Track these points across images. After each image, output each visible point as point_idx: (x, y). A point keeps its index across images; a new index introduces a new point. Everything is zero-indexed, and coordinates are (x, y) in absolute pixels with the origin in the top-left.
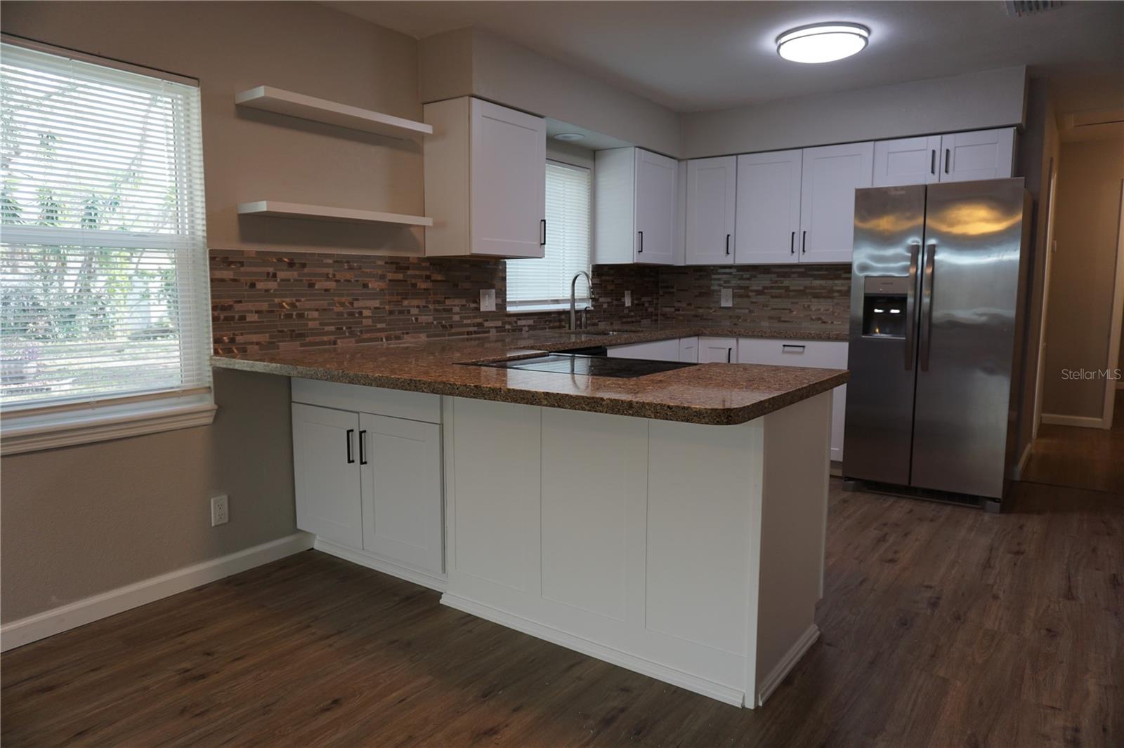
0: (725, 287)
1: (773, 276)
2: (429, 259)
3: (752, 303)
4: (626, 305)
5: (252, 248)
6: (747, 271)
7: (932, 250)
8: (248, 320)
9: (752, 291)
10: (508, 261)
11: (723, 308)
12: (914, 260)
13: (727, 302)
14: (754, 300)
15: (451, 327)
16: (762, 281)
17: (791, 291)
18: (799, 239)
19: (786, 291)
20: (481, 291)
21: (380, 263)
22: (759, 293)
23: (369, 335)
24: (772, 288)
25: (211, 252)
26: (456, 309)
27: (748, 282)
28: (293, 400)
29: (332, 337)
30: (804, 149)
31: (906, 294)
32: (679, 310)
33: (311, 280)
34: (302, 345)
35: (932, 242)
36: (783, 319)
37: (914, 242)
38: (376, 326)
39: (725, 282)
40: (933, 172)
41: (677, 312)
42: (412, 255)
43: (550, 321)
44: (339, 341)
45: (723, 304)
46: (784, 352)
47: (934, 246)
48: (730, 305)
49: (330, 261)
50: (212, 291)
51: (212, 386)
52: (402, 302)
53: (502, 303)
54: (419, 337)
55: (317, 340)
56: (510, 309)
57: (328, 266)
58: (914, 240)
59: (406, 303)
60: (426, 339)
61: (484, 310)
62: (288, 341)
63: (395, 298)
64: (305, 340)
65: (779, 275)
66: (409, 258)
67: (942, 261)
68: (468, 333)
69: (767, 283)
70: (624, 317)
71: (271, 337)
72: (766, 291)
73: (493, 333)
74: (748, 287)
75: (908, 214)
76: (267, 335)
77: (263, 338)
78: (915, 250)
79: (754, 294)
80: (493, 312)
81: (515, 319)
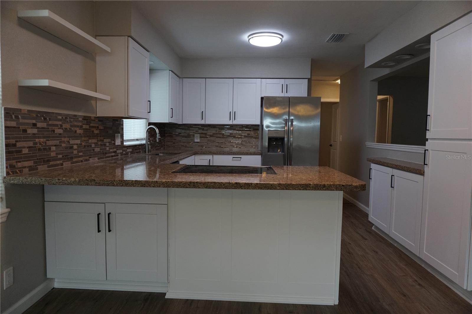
0: (196, 134)
1: (217, 129)
2: (98, 117)
3: (208, 140)
4: (157, 141)
5: (25, 108)
6: (206, 127)
7: (292, 121)
8: (23, 152)
9: (208, 135)
10: (124, 120)
11: (196, 142)
12: (286, 124)
13: (197, 140)
14: (209, 139)
15: (106, 153)
16: (211, 131)
17: (225, 135)
18: (233, 115)
19: (223, 135)
20: (116, 134)
21: (80, 119)
22: (211, 136)
23: (76, 159)
24: (217, 134)
25: (5, 109)
26: (108, 144)
27: (206, 131)
28: (45, 200)
29: (61, 162)
30: (234, 79)
31: (284, 137)
32: (175, 143)
33: (52, 128)
34: (49, 167)
35: (292, 118)
36: (222, 147)
37: (285, 117)
38: (79, 154)
39: (196, 131)
40: (282, 92)
41: (174, 144)
42: (93, 115)
43: (137, 149)
44: (64, 163)
45: (196, 141)
46: (233, 160)
47: (292, 119)
48: (199, 141)
49: (60, 117)
50: (5, 134)
51: (4, 196)
52: (88, 140)
53: (122, 141)
54: (95, 160)
55: (55, 164)
56: (125, 144)
57: (60, 120)
58: (286, 117)
59: (90, 141)
60: (98, 160)
61: (117, 145)
62: (42, 165)
63: (86, 139)
64: (49, 163)
65: (220, 129)
66: (91, 117)
67: (295, 125)
68: (112, 156)
69: (214, 132)
70: (156, 147)
71: (35, 163)
72: (214, 135)
73: (120, 156)
74: (206, 133)
75: (283, 107)
76: (33, 162)
77: (30, 163)
78: (286, 121)
79: (209, 136)
80: (119, 145)
81: (126, 149)
